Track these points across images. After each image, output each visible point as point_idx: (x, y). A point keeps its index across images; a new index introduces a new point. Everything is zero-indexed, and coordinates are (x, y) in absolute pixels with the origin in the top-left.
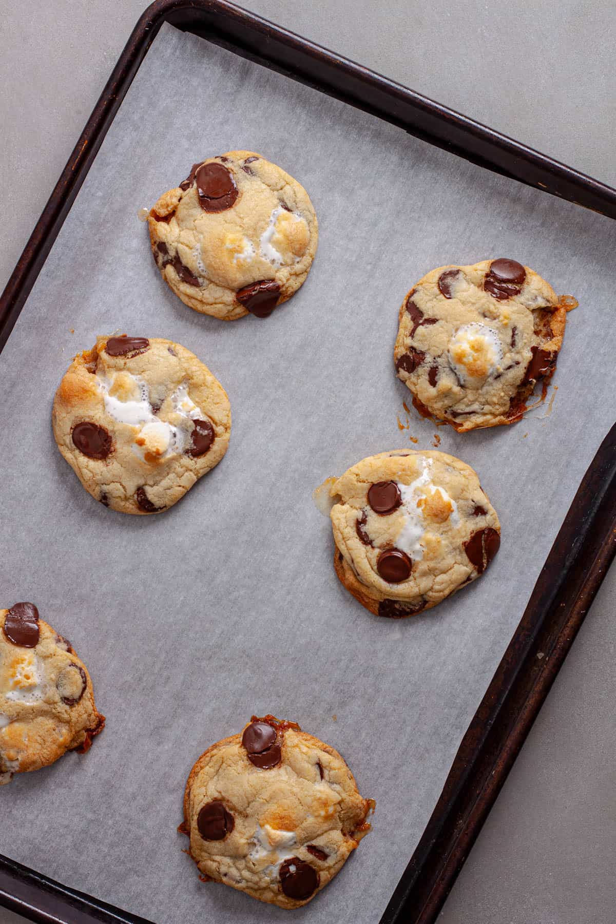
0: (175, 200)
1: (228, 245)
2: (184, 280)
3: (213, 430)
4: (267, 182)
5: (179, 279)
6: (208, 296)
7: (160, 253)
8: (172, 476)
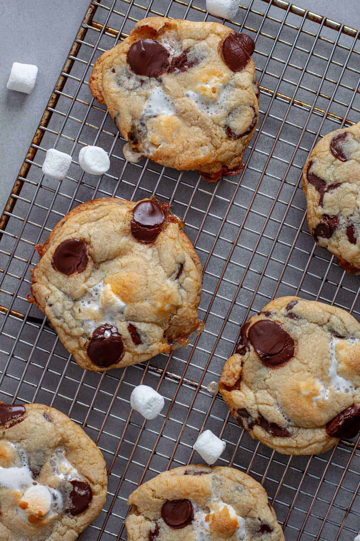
0: (238, 367)
1: (305, 393)
2: (275, 435)
4: (314, 321)
5: (270, 436)
6: (302, 441)
7: (243, 418)
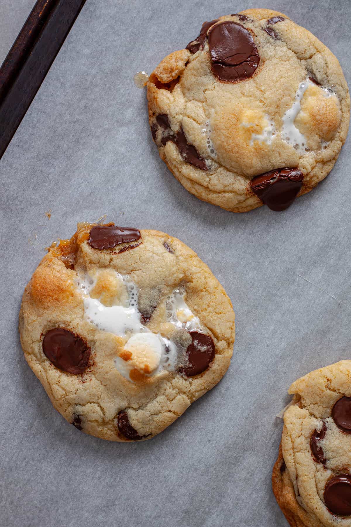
0: (181, 64)
1: (245, 123)
2: (188, 161)
3: (213, 345)
4: (294, 49)
5: (182, 160)
6: (216, 182)
7: (159, 127)
8: (161, 398)
